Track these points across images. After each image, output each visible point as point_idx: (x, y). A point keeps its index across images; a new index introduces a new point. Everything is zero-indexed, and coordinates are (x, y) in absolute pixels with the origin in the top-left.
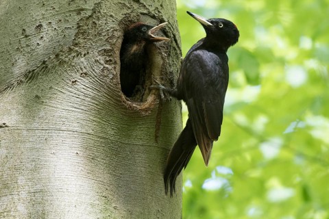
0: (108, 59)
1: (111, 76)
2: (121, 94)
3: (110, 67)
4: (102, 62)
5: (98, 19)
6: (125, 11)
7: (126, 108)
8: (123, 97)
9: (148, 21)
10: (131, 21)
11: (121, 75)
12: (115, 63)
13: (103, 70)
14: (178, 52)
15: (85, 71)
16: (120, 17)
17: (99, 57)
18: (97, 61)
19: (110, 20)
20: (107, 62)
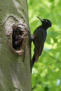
0: (8, 38)
1: (10, 43)
2: (13, 48)
3: (9, 40)
4: (7, 39)
5: (5, 26)
6: (13, 23)
7: (14, 53)
8: (13, 49)
9: (21, 26)
10: (15, 26)
11: (12, 43)
12: (11, 39)
13: (7, 41)
14: (30, 35)
15: (2, 41)
16: (12, 25)
17: (6, 37)
18: (5, 39)
19: (9, 26)
20: (8, 39)
